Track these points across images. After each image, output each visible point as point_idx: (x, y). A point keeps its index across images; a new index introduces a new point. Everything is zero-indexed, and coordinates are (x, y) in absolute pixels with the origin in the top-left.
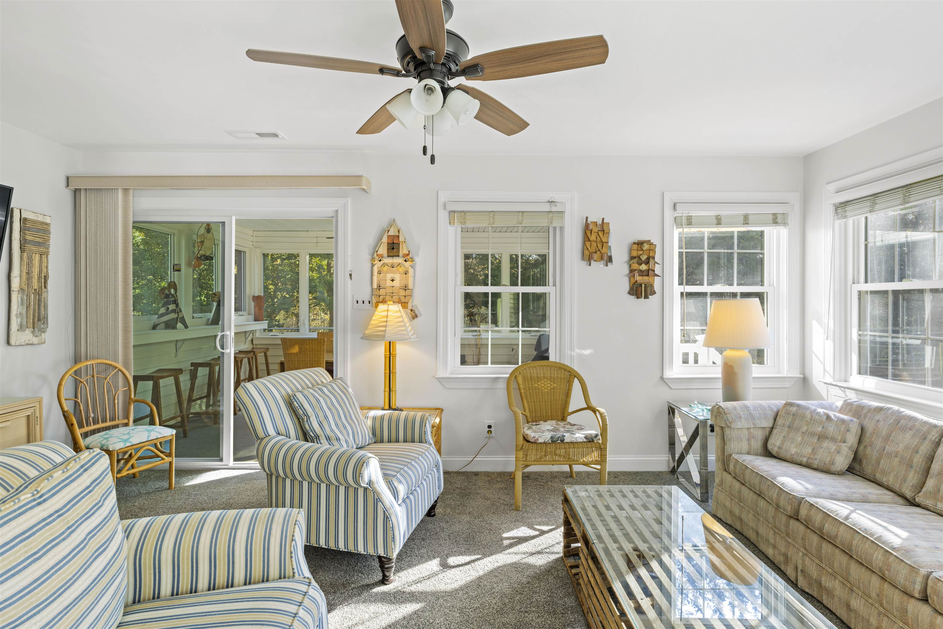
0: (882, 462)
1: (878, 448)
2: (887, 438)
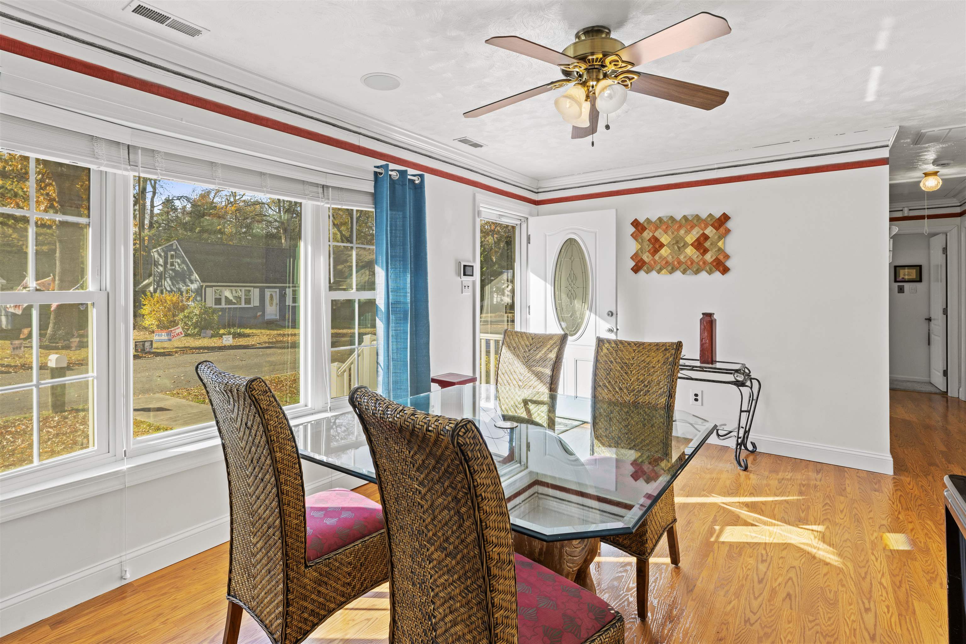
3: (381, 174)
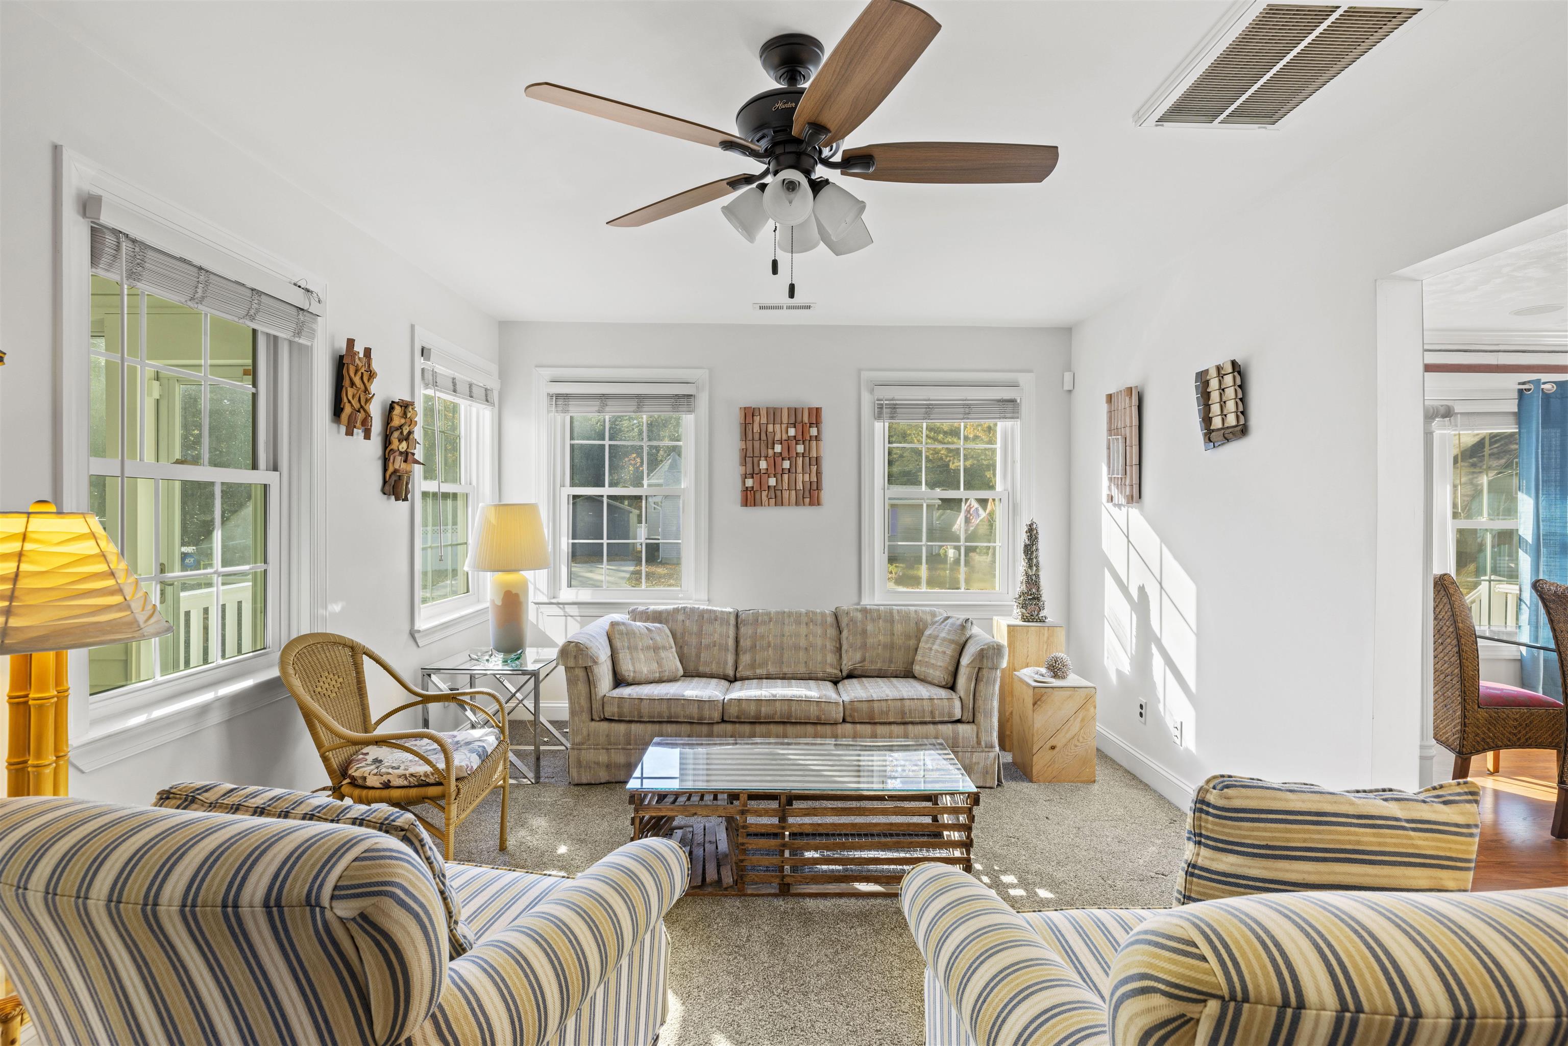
0: (702, 655)
1: (694, 644)
2: (700, 634)
3: (1529, 390)
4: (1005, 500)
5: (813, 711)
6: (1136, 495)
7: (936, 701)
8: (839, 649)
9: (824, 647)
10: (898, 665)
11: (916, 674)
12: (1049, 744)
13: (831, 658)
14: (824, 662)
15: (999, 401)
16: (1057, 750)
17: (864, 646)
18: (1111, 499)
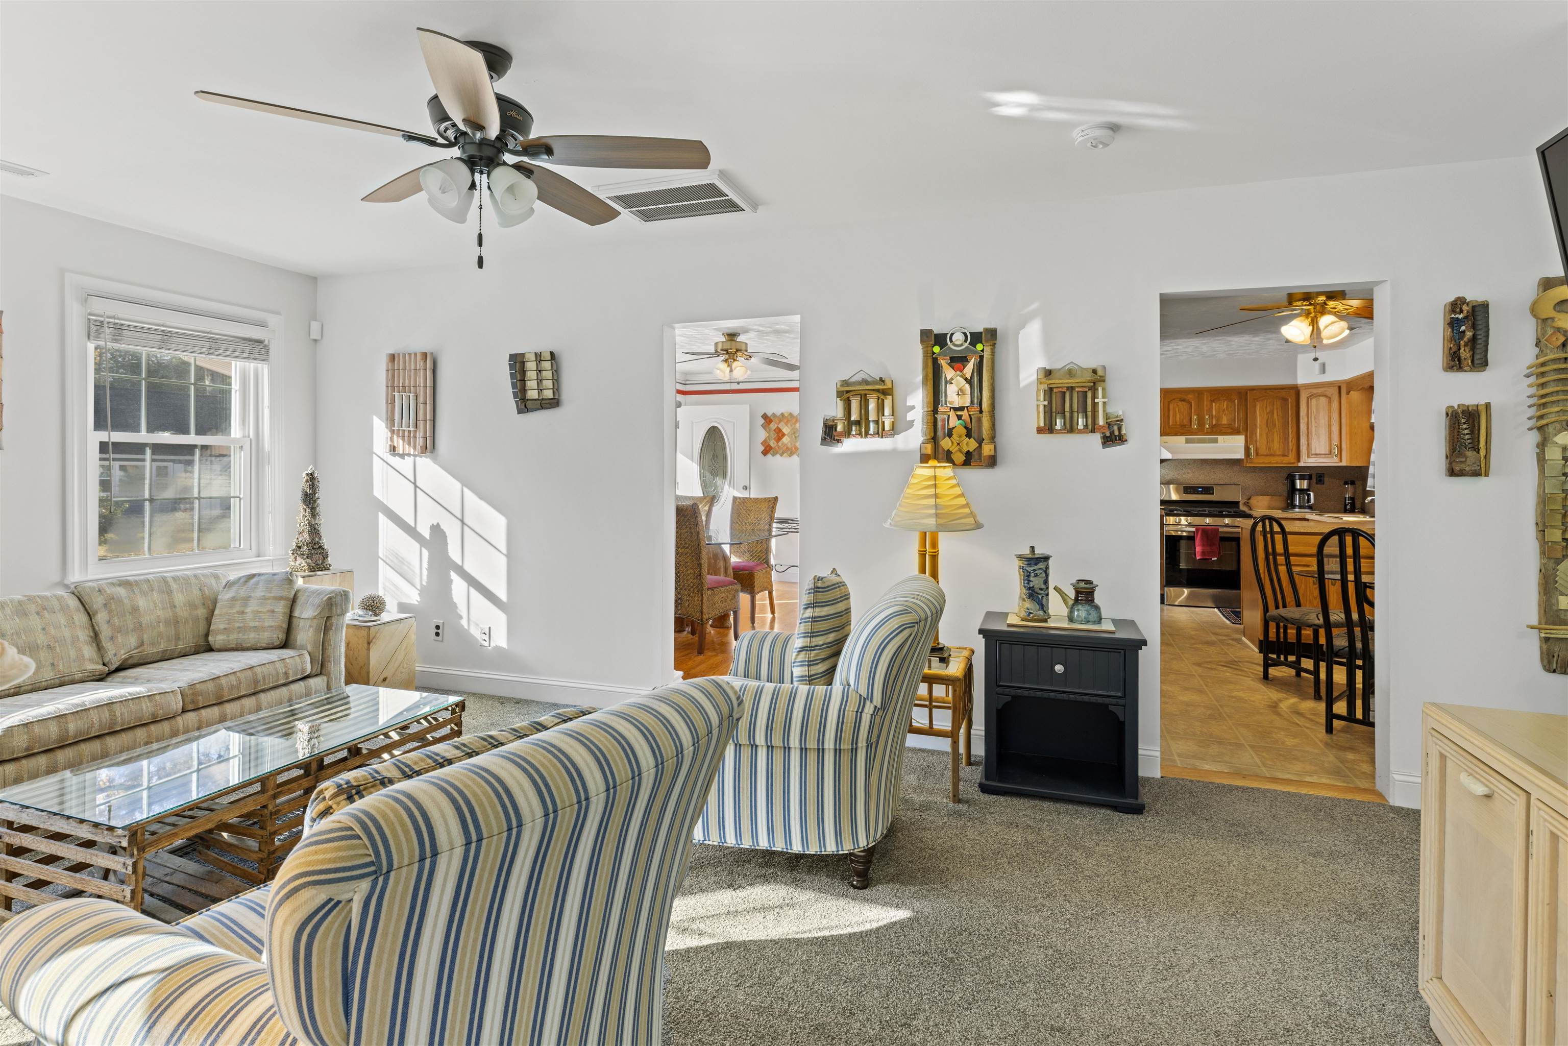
4: (247, 447)
5: (147, 709)
6: (430, 447)
7: (288, 661)
8: (96, 636)
9: (75, 639)
10: (188, 639)
11: (216, 646)
12: (382, 678)
13: (89, 651)
14: (80, 658)
15: (245, 339)
16: (387, 680)
17: (139, 627)
18: (393, 449)
